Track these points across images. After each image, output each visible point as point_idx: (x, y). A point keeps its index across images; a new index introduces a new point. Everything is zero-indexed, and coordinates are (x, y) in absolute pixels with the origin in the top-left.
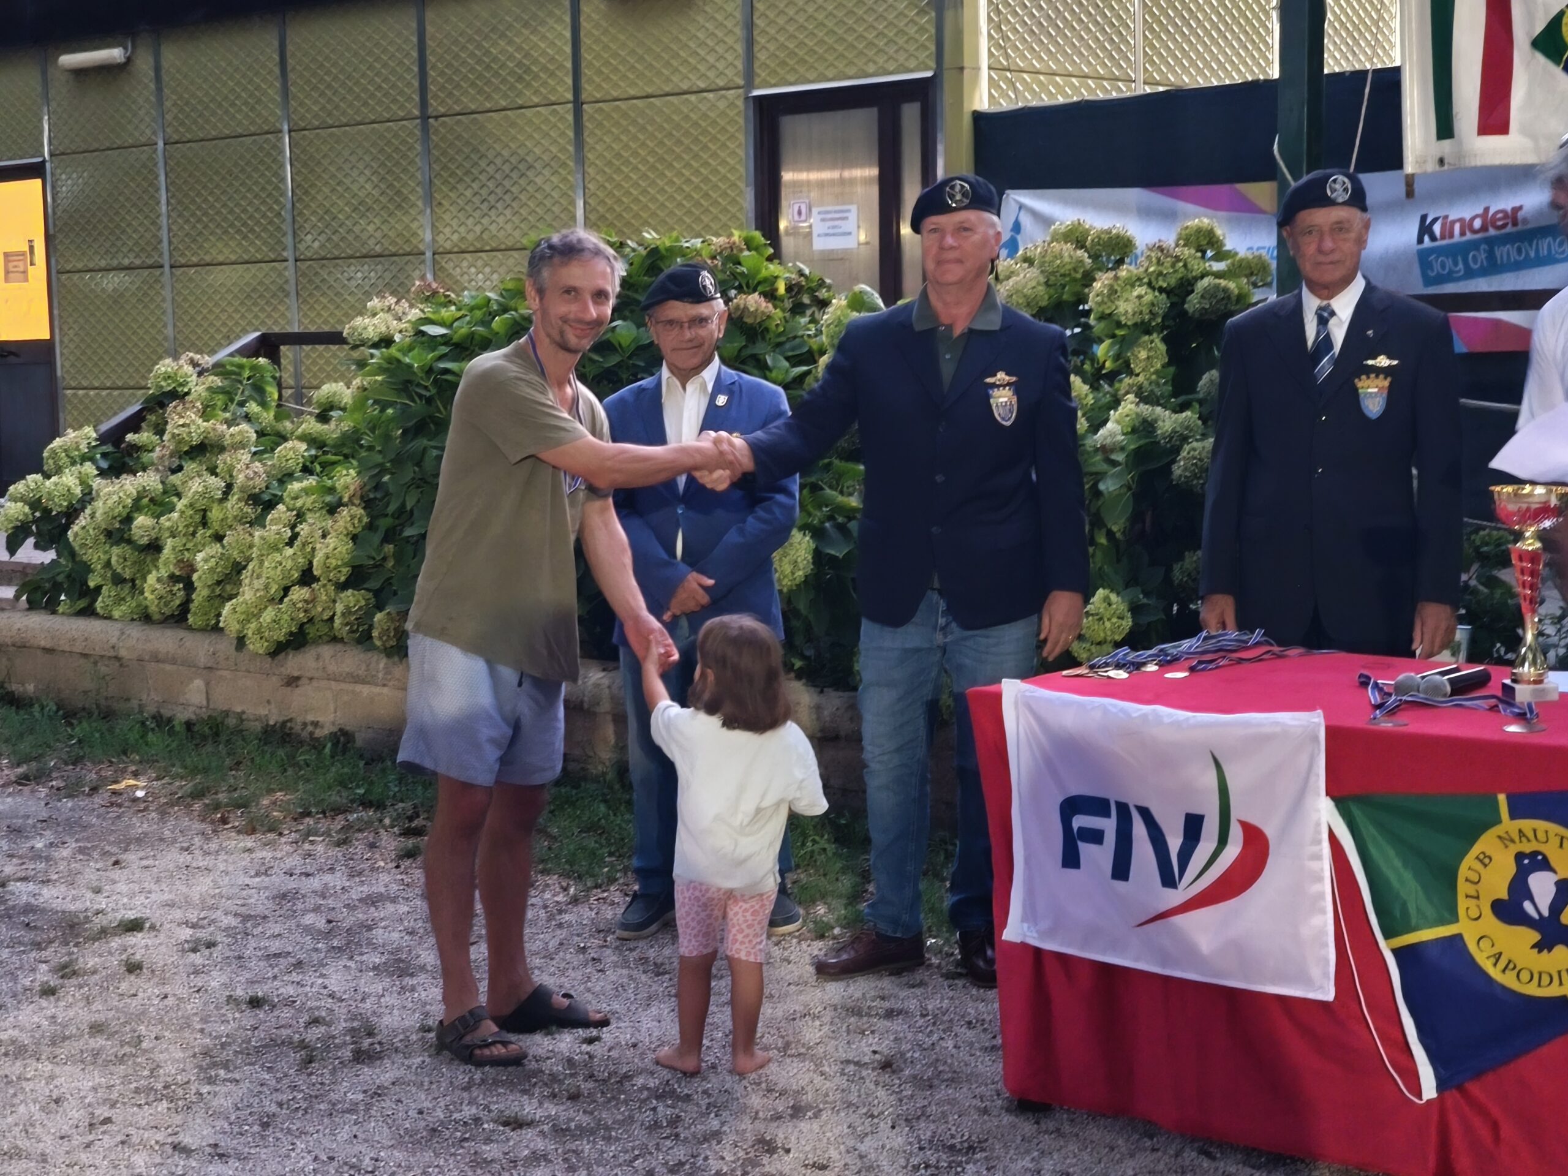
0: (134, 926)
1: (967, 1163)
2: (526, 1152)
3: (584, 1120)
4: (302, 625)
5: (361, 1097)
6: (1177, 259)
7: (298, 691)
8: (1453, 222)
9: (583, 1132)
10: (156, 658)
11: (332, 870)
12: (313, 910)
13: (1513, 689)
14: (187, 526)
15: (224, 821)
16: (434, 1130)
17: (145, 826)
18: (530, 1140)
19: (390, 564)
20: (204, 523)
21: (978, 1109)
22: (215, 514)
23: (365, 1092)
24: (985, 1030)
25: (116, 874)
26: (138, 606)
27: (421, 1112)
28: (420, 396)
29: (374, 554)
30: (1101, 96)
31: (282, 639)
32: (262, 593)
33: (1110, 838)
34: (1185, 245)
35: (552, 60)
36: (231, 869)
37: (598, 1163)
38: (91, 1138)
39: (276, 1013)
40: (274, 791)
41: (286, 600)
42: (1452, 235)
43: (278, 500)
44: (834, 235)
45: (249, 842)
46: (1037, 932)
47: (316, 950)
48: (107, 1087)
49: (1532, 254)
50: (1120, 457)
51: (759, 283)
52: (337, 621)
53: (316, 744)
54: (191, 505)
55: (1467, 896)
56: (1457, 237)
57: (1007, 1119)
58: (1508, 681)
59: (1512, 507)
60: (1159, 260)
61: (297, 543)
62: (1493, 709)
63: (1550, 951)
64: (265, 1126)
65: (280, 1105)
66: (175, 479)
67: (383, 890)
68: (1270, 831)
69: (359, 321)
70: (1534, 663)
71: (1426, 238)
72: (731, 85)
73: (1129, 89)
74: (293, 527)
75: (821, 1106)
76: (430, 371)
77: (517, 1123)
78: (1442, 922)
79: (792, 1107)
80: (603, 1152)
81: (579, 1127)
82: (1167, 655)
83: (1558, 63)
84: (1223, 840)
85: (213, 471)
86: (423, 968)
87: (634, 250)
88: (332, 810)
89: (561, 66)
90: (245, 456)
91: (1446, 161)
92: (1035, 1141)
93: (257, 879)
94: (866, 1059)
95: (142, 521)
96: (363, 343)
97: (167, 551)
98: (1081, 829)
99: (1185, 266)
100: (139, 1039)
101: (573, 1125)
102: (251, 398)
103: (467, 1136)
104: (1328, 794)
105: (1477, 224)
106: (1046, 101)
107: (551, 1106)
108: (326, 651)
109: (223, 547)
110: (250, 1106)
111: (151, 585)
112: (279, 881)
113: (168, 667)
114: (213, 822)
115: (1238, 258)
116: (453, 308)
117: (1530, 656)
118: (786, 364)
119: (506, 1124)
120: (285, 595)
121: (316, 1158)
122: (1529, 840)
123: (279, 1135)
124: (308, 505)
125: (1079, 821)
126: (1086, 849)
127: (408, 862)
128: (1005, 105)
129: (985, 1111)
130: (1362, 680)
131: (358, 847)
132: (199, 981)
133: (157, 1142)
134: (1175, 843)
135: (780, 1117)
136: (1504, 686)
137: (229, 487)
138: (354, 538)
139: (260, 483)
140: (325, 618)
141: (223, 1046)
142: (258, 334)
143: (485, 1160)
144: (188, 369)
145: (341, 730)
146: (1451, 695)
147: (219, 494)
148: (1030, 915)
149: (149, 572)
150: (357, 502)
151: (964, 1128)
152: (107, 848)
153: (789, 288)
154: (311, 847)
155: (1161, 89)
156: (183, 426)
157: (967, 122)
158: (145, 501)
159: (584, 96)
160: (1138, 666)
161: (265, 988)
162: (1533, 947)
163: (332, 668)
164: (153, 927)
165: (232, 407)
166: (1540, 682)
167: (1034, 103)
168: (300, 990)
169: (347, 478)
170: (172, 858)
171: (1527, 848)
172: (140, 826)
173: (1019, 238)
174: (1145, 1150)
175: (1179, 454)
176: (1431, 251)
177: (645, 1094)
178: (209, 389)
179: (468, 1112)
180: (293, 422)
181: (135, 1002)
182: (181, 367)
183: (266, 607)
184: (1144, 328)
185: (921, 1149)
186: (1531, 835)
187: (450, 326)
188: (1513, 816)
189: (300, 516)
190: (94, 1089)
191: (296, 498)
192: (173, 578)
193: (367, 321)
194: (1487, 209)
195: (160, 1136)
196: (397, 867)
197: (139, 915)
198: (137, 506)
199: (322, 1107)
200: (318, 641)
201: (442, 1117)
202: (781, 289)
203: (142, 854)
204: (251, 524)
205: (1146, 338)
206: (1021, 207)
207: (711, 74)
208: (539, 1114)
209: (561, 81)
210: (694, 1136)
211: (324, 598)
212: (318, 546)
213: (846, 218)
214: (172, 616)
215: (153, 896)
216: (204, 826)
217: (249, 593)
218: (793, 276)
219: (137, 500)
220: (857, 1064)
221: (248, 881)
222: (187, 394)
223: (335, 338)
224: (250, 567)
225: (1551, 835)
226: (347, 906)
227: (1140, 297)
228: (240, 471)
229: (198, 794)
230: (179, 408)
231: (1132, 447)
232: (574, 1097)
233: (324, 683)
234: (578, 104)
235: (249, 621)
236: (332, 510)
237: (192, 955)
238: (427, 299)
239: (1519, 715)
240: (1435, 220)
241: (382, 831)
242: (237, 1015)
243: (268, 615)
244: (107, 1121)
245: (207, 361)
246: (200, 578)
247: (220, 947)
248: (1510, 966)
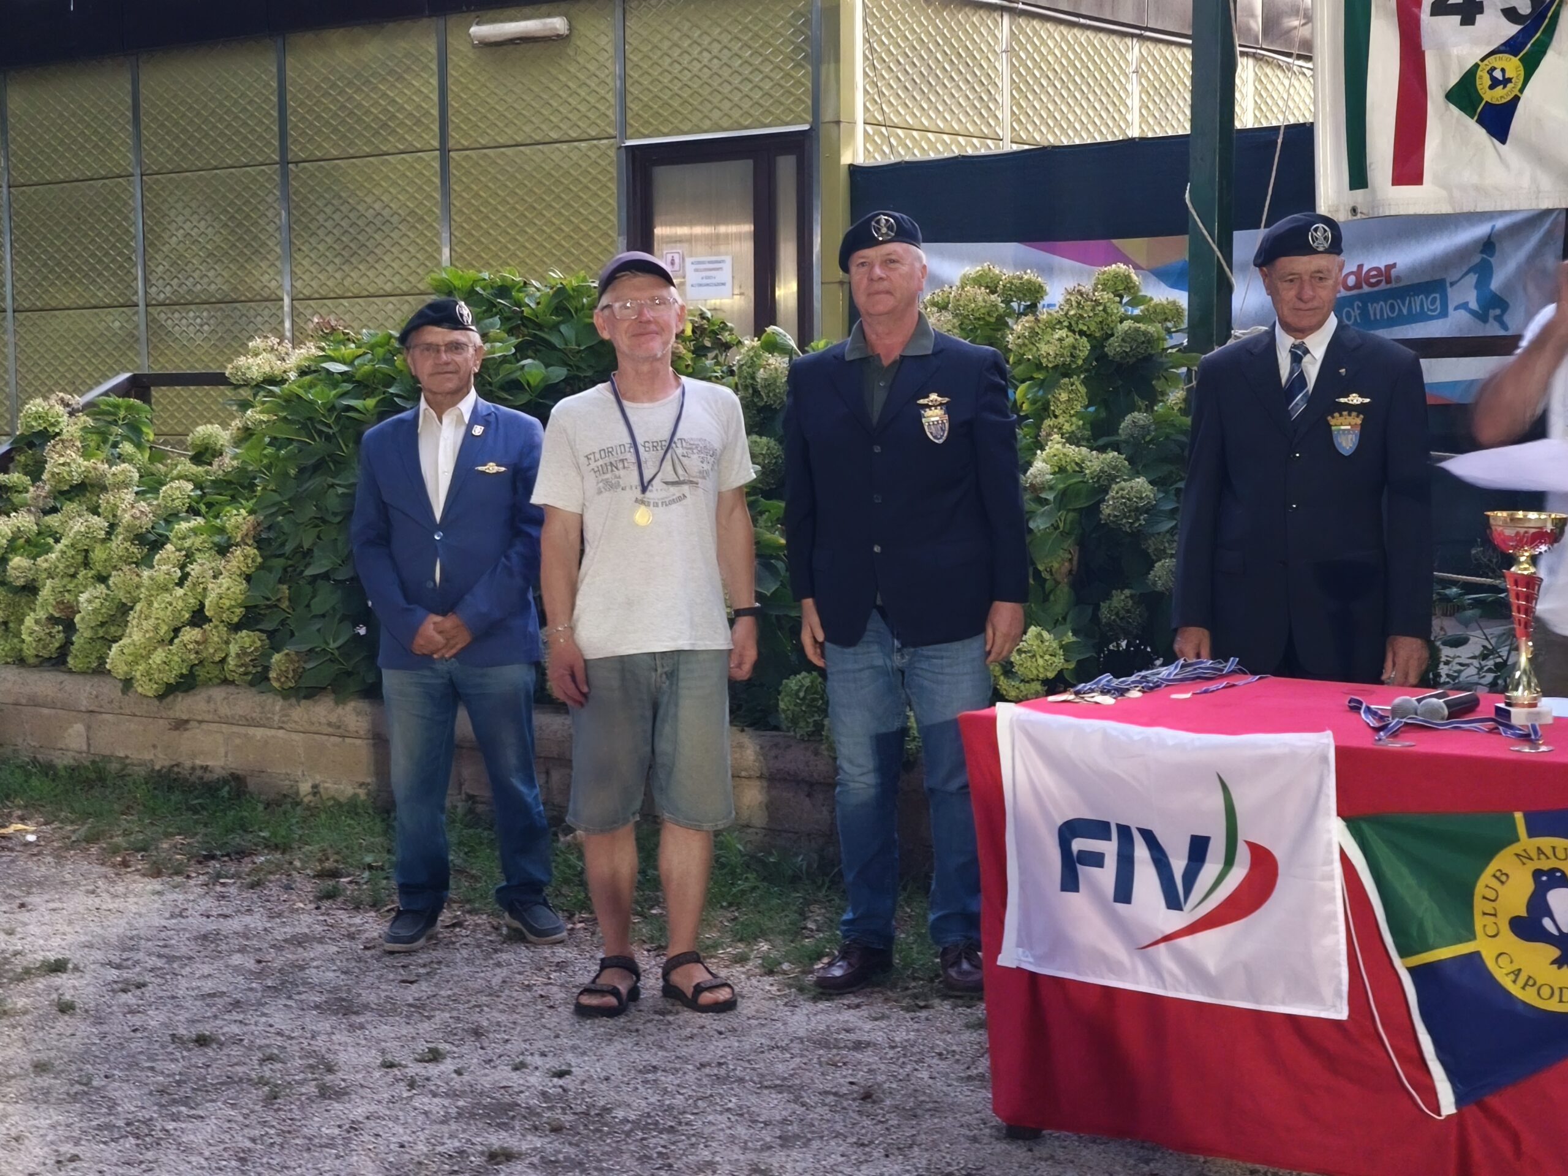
0: (57, 967)
3: (572, 1151)
4: (193, 666)
5: (337, 1131)
6: (1097, 303)
7: (187, 734)
9: (573, 1164)
10: (34, 702)
11: (250, 911)
12: (239, 951)
13: (1509, 712)
14: (67, 567)
15: (125, 864)
16: (420, 1163)
17: (43, 869)
18: (521, 1172)
19: (285, 604)
20: (86, 564)
21: (967, 1137)
22: (98, 554)
23: (340, 1126)
24: (958, 1061)
25: (24, 916)
26: (12, 649)
27: (402, 1146)
28: (320, 433)
29: (270, 595)
30: (970, 152)
31: (172, 681)
32: (152, 634)
33: (1111, 861)
34: (1103, 290)
35: (419, 107)
36: (144, 911)
38: (62, 1173)
39: (226, 1051)
40: (173, 835)
41: (176, 641)
43: (167, 539)
44: (707, 285)
45: (156, 885)
46: (1033, 956)
47: (251, 989)
48: (68, 1126)
49: (1405, 311)
50: (1050, 496)
52: (232, 662)
53: (209, 787)
54: (72, 546)
55: (1485, 914)
57: (1000, 1147)
58: (1502, 705)
59: (1510, 532)
60: (1079, 303)
61: (187, 583)
62: (1491, 731)
64: (243, 1161)
65: (254, 1140)
66: (53, 520)
67: (307, 931)
68: (1279, 853)
69: (242, 361)
70: (1528, 687)
72: (604, 135)
73: (997, 147)
74: (182, 567)
75: (809, 1136)
76: (332, 408)
77: (503, 1155)
78: (1459, 940)
79: (780, 1137)
81: (566, 1159)
82: (1148, 682)
83: (1472, 118)
84: (1229, 861)
85: (95, 511)
86: (366, 1007)
87: (538, 289)
88: (237, 853)
89: (427, 114)
90: (129, 496)
91: (1359, 211)
92: (1033, 1167)
93: (174, 921)
94: (844, 1090)
95: (17, 561)
96: (246, 384)
97: (45, 593)
98: (1080, 852)
99: (1105, 310)
100: (90, 1079)
101: (561, 1157)
102: (126, 438)
103: (456, 1168)
104: (1339, 814)
105: (1351, 281)
106: (919, 156)
107: (535, 1139)
108: (218, 693)
109: (108, 587)
110: (222, 1142)
111: (28, 628)
112: (196, 923)
113: (45, 711)
114: (114, 866)
115: (1152, 303)
116: (353, 346)
117: (1525, 679)
119: (493, 1156)
120: (176, 636)
122: (1548, 858)
123: (260, 1169)
124: (197, 545)
125: (1078, 845)
126: (1084, 871)
127: (327, 904)
128: (879, 160)
129: (975, 1140)
130: (1353, 704)
131: (273, 890)
132: (136, 1020)
134: (1179, 865)
135: (770, 1147)
136: (1498, 709)
137: (112, 526)
138: (248, 578)
139: (146, 522)
140: (217, 659)
141: (179, 1083)
142: (125, 376)
144: (59, 409)
145: (232, 774)
146: (1448, 719)
147: (102, 534)
148: (1025, 941)
149: (24, 615)
150: (250, 542)
151: (958, 1156)
152: (8, 891)
153: (693, 331)
154: (223, 889)
155: (1026, 147)
156: (63, 464)
157: (843, 176)
158: (21, 541)
159: (451, 144)
160: (1123, 691)
161: (208, 1027)
162: (1553, 963)
163: (224, 710)
164: (76, 969)
165: (107, 448)
166: (1534, 705)
167: (907, 158)
168: (245, 1029)
169: (238, 517)
170: (78, 901)
171: (1545, 865)
172: (38, 870)
175: (1107, 493)
177: (628, 1127)
178: (85, 429)
179: (451, 1145)
180: (166, 466)
181: (75, 1042)
182: (52, 407)
183: (155, 649)
184: (1064, 371)
186: (1549, 852)
187: (351, 364)
188: (1532, 833)
189: (189, 557)
190: (53, 1127)
191: (184, 538)
192: (52, 620)
193: (250, 361)
194: (1360, 267)
196: (318, 908)
197: (60, 957)
198: (12, 546)
199: (298, 1141)
200: (208, 683)
201: (425, 1150)
203: (46, 897)
204: (138, 564)
205: (1066, 380)
207: (583, 124)
208: (525, 1146)
209: (428, 129)
210: (688, 1166)
211: (216, 639)
212: (210, 586)
213: (720, 269)
214: (50, 658)
215: (68, 937)
216: (104, 869)
217: (136, 634)
218: (696, 319)
219: (12, 540)
220: (836, 1094)
221: (164, 923)
222: (58, 434)
223: (218, 379)
224: (138, 607)
226: (273, 946)
227: (1061, 340)
228: (125, 511)
229: (92, 838)
230: (58, 447)
231: (1061, 486)
232: (557, 1129)
233: (214, 727)
234: (444, 151)
235: (137, 663)
236: (223, 550)
237: (124, 995)
238: (325, 337)
239: (1523, 736)
241: (294, 873)
242: (185, 1053)
243: (159, 656)
244: (74, 1158)
245: (78, 401)
246: (83, 619)
247: (150, 987)
248: (1530, 982)
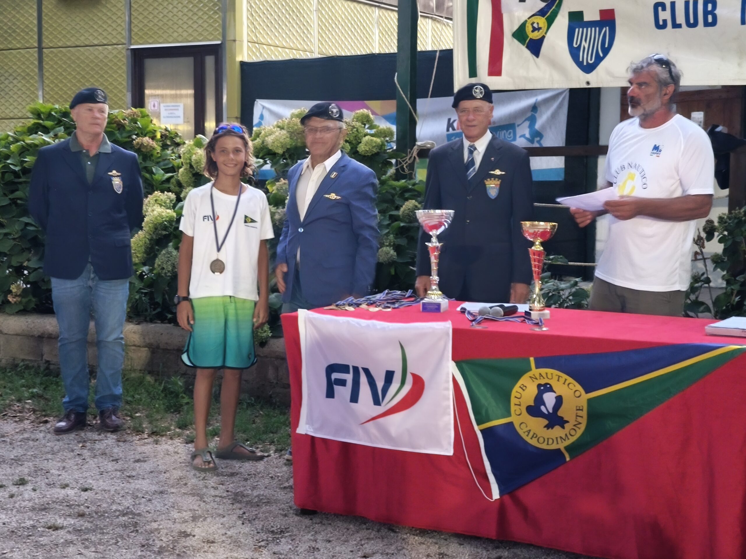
1: (281, 538)
2: (62, 540)
3: (89, 525)
6: (354, 127)
9: (88, 531)
13: (530, 313)
16: (13, 532)
18: (62, 536)
21: (282, 514)
24: (280, 480)
30: (299, 57)
33: (350, 383)
34: (357, 121)
35: (27, 26)
37: (99, 544)
44: (171, 117)
46: (313, 429)
51: (147, 133)
55: (515, 404)
57: (297, 518)
58: (528, 310)
59: (530, 231)
62: (523, 321)
63: (552, 428)
68: (425, 377)
70: (539, 302)
71: (451, 129)
72: (120, 43)
73: (311, 55)
75: (206, 516)
77: (56, 528)
78: (504, 416)
79: (192, 517)
80: (101, 539)
81: (86, 528)
82: (371, 301)
83: (524, 44)
84: (403, 383)
89: (32, 30)
92: (312, 527)
94: (225, 495)
98: (335, 379)
99: (357, 131)
101: (83, 528)
103: (30, 534)
104: (453, 359)
106: (274, 58)
107: (71, 520)
115: (379, 128)
117: (538, 298)
118: (163, 172)
119: (49, 528)
122: (544, 378)
126: (337, 388)
128: (255, 59)
129: (285, 515)
130: (462, 310)
134: (380, 384)
135: (187, 522)
136: (525, 312)
143: (42, 545)
146: (504, 316)
148: (310, 421)
151: (278, 523)
153: (161, 137)
157: (237, 67)
159: (44, 45)
160: (358, 305)
162: (545, 427)
166: (541, 311)
167: (269, 59)
171: (543, 382)
173: (263, 122)
174: (363, 529)
176: (452, 135)
177: (118, 513)
179: (29, 523)
185: (258, 533)
186: (545, 376)
188: (537, 367)
201: (15, 525)
202: (158, 136)
206: (264, 107)
207: (109, 37)
208: (65, 523)
209: (32, 37)
210: (146, 531)
213: (177, 110)
218: (163, 131)
220: (221, 497)
225: (554, 376)
232: (82, 515)
234: (40, 48)
239: (536, 324)
248: (534, 436)
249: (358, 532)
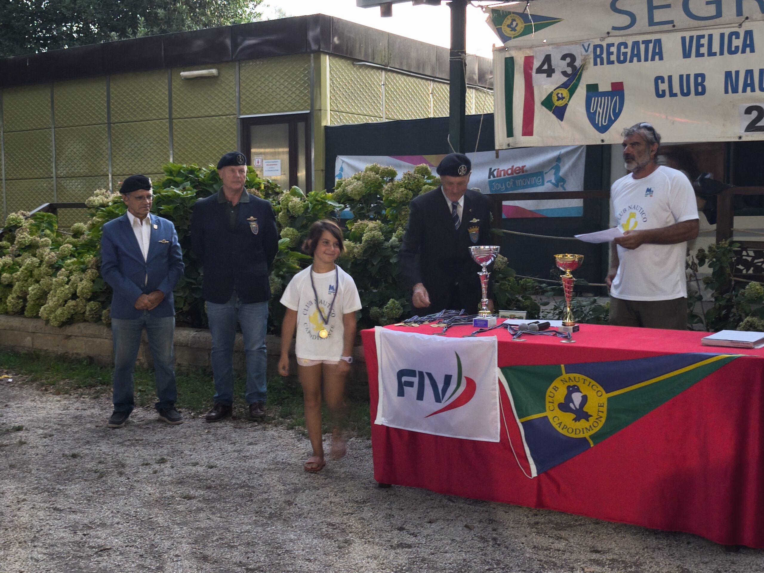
0: (19, 429)
1: (364, 507)
2: (195, 508)
3: (215, 496)
4: (72, 315)
5: (125, 489)
6: (415, 178)
7: (70, 341)
8: (501, 171)
9: (214, 500)
10: (12, 329)
11: (94, 408)
12: (89, 422)
14: (24, 277)
15: (46, 390)
16: (157, 501)
17: (15, 392)
18: (194, 504)
20: (31, 276)
22: (36, 272)
23: (126, 487)
25: (7, 410)
26: (4, 308)
27: (150, 494)
29: (102, 288)
30: (370, 122)
31: (64, 321)
32: (56, 303)
33: (416, 385)
34: (417, 173)
35: (160, 102)
36: (53, 407)
37: (223, 510)
38: (19, 506)
39: (83, 460)
40: (65, 379)
41: (66, 305)
42: (500, 176)
43: (62, 267)
44: (271, 171)
45: (58, 398)
46: (388, 421)
47: (94, 437)
48: (22, 488)
49: (529, 183)
51: (254, 185)
52: (87, 313)
53: (79, 361)
54: (26, 269)
55: (550, 402)
56: (502, 177)
57: (376, 491)
60: (408, 178)
61: (70, 283)
62: (555, 335)
63: (579, 421)
64: (89, 500)
65: (93, 493)
66: (19, 259)
68: (476, 381)
69: (91, 198)
70: (570, 318)
71: (492, 176)
72: (232, 113)
73: (380, 120)
74: (68, 277)
75: (305, 489)
77: (189, 498)
78: (540, 412)
80: (224, 507)
81: (213, 498)
82: (432, 318)
83: (550, 111)
84: (459, 384)
85: (34, 256)
87: (205, 171)
88: (89, 386)
90: (48, 250)
91: (510, 145)
92: (388, 498)
93: (64, 411)
95: (5, 275)
96: (94, 207)
97: (16, 287)
98: (405, 381)
100: (30, 470)
101: (210, 498)
102: (47, 228)
103: (170, 502)
104: (498, 366)
105: (510, 172)
106: (351, 123)
107: (201, 491)
108: (82, 325)
109: (40, 285)
110: (81, 493)
111: (9, 300)
112: (72, 411)
113: (16, 332)
114: (42, 391)
117: (569, 316)
119: (185, 498)
120: (66, 304)
121: (112, 512)
122: (572, 381)
123: (95, 504)
124: (74, 268)
125: (404, 379)
126: (407, 389)
128: (336, 124)
129: (367, 488)
130: (505, 326)
132: (49, 449)
133: (47, 507)
134: (440, 386)
138: (93, 281)
139: (54, 260)
140: (82, 312)
142: (47, 204)
143: (179, 511)
144: (21, 217)
145: (88, 356)
146: (539, 331)
147: (37, 265)
148: (385, 415)
149: (8, 295)
150: (94, 267)
151: (361, 495)
152: (1, 400)
153: (265, 187)
154: (84, 399)
155: (391, 120)
156: (23, 238)
157: (323, 129)
158: (6, 267)
159: (173, 117)
160: (422, 322)
161: (77, 451)
162: (573, 420)
163: (85, 332)
164: (26, 429)
165: (40, 231)
167: (347, 124)
168: (91, 452)
169: (89, 258)
170: (28, 403)
171: (572, 384)
172: (13, 392)
173: (342, 174)
174: (428, 500)
176: (493, 181)
177: (236, 486)
178: (31, 224)
179: (169, 494)
180: (62, 238)
181: (25, 457)
182: (19, 216)
183: (58, 308)
184: (403, 203)
186: (573, 379)
188: (567, 373)
189: (71, 273)
190: (16, 488)
191: (69, 266)
192: (19, 297)
193: (95, 198)
194: (513, 166)
195: (47, 505)
197: (20, 425)
199: (110, 493)
200: (78, 321)
201: (159, 496)
202: (262, 187)
203: (16, 402)
204: (51, 276)
205: (404, 207)
206: (343, 162)
207: (224, 109)
208: (197, 494)
209: (164, 111)
210: (259, 500)
211: (81, 304)
212: (79, 284)
213: (276, 165)
214: (17, 312)
215: (24, 418)
216: (38, 392)
217: (51, 302)
218: (266, 183)
219: (3, 267)
221: (61, 412)
222: (21, 226)
223: (82, 205)
224: (51, 292)
225: (580, 379)
226: (102, 421)
227: (402, 192)
228: (46, 255)
229: (33, 381)
230: (21, 231)
232: (209, 488)
233: (81, 338)
234: (171, 119)
235: (51, 314)
236: (84, 271)
237: (45, 440)
239: (565, 337)
240: (495, 170)
242: (68, 461)
243: (59, 311)
244: (24, 500)
245: (30, 213)
246: (30, 297)
247: (55, 436)
248: (565, 427)
249: (424, 502)
